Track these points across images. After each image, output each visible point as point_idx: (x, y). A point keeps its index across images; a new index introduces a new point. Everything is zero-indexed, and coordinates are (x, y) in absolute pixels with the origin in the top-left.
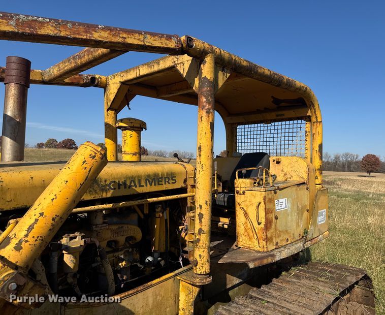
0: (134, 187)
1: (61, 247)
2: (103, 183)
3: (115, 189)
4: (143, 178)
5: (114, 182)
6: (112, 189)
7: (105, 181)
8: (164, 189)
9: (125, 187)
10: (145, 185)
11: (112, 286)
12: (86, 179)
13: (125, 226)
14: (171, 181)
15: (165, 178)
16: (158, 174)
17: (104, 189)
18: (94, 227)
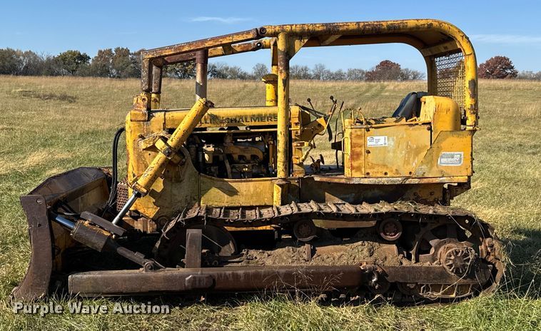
1: (202, 150)
2: (221, 119)
3: (229, 122)
4: (249, 117)
5: (228, 118)
6: (227, 122)
7: (223, 118)
9: (235, 121)
10: (250, 121)
11: (230, 175)
13: (250, 148)
14: (273, 120)
15: (268, 117)
16: (262, 115)
18: (224, 143)
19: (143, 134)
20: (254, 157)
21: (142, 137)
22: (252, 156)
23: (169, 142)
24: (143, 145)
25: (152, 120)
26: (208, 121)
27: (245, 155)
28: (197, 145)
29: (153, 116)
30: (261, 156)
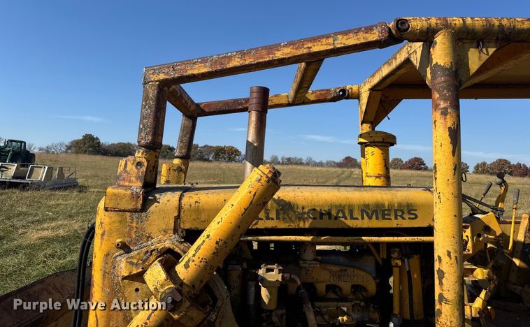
0: (343, 219)
1: (256, 278)
2: (300, 210)
3: (315, 218)
4: (356, 208)
5: (314, 210)
6: (311, 218)
7: (303, 208)
8: (395, 226)
9: (330, 218)
10: (360, 218)
12: (251, 204)
13: (350, 270)
14: (406, 216)
15: (396, 211)
16: (383, 205)
17: (300, 217)
18: (301, 262)
19: (127, 240)
20: (357, 288)
21: (125, 248)
22: (353, 286)
23: (180, 268)
24: (123, 268)
25: (153, 208)
26: (273, 215)
27: (341, 284)
28: (245, 265)
29: (155, 200)
30: (372, 287)
